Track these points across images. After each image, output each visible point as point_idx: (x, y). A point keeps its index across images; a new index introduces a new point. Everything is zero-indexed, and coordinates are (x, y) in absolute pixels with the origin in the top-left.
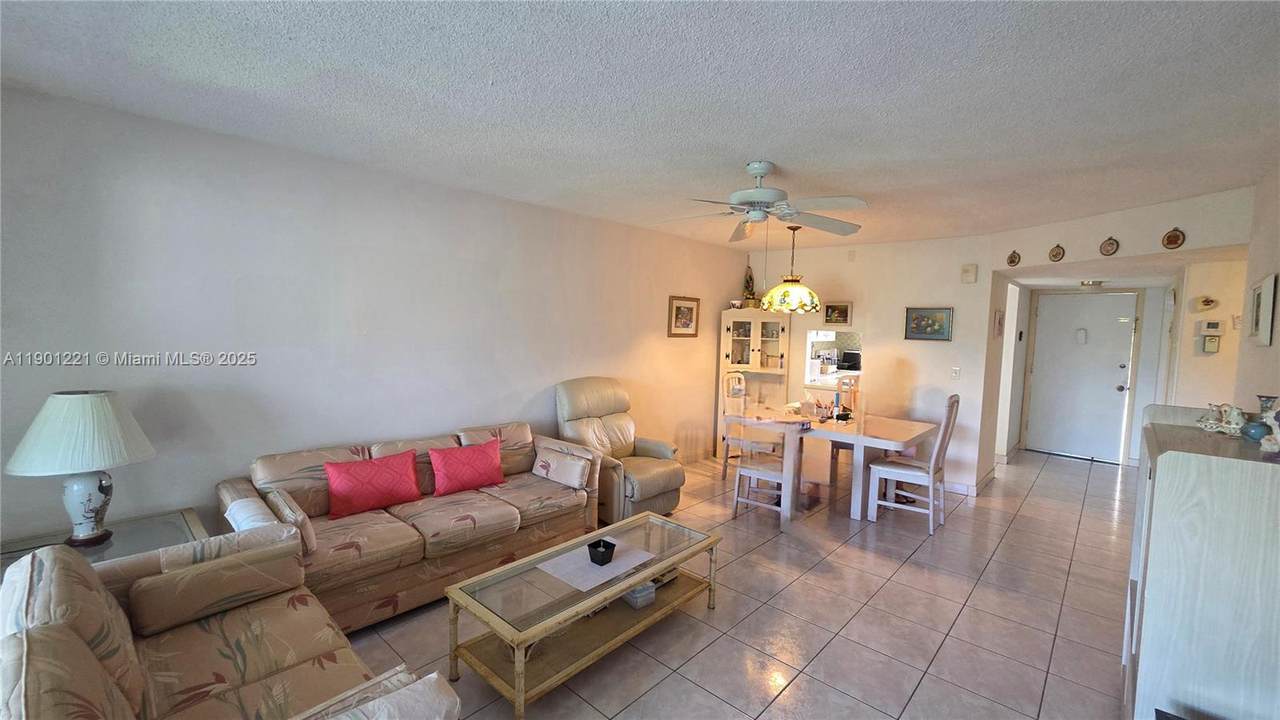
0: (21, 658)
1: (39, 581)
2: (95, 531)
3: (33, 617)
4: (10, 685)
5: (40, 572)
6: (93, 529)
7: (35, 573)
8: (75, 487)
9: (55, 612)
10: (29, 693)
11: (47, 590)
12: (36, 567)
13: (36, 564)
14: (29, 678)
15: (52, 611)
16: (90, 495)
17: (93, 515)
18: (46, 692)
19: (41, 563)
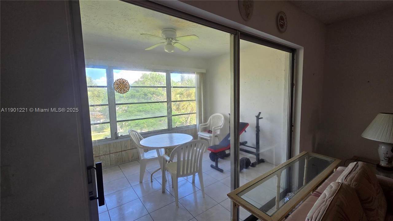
0: (336, 190)
1: (354, 171)
2: (388, 166)
3: (346, 181)
4: (330, 196)
5: (356, 169)
6: (387, 164)
7: (354, 168)
8: (383, 147)
9: (353, 183)
10: (332, 202)
11: (354, 175)
12: (356, 166)
13: (357, 165)
14: (335, 197)
15: (352, 182)
16: (387, 151)
17: (388, 159)
18: (337, 205)
19: (358, 166)
